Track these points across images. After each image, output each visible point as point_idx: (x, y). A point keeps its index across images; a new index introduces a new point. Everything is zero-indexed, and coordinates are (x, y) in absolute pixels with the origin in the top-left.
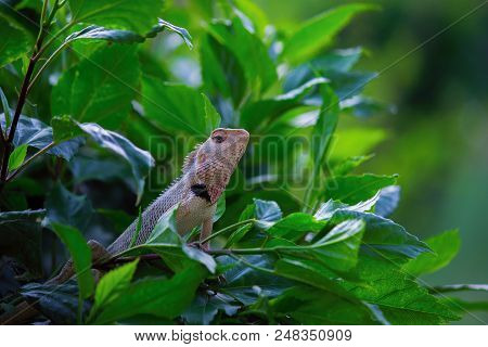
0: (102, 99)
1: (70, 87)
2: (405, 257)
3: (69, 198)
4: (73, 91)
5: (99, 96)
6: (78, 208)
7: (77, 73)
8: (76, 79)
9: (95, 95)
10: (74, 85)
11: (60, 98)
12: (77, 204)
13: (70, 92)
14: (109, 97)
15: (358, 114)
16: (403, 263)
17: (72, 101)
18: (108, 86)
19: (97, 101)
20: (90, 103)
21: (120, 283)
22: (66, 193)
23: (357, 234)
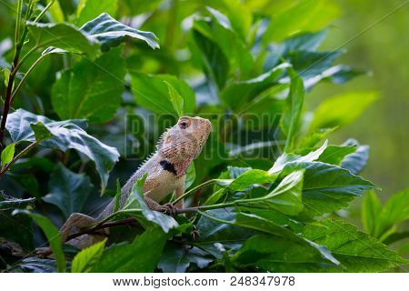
0: (96, 94)
1: (67, 85)
2: (351, 195)
3: (70, 176)
4: (70, 88)
5: (93, 92)
6: (78, 184)
7: (72, 74)
8: (72, 78)
9: (89, 91)
10: (70, 84)
11: (60, 95)
12: (78, 180)
13: (67, 90)
14: (102, 92)
15: (337, 80)
16: (350, 200)
17: (70, 96)
18: (100, 82)
19: (92, 95)
20: (86, 98)
21: (92, 259)
22: (67, 172)
23: (298, 184)
